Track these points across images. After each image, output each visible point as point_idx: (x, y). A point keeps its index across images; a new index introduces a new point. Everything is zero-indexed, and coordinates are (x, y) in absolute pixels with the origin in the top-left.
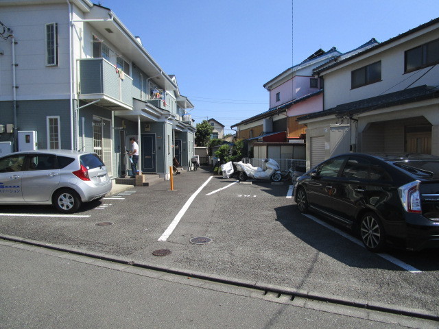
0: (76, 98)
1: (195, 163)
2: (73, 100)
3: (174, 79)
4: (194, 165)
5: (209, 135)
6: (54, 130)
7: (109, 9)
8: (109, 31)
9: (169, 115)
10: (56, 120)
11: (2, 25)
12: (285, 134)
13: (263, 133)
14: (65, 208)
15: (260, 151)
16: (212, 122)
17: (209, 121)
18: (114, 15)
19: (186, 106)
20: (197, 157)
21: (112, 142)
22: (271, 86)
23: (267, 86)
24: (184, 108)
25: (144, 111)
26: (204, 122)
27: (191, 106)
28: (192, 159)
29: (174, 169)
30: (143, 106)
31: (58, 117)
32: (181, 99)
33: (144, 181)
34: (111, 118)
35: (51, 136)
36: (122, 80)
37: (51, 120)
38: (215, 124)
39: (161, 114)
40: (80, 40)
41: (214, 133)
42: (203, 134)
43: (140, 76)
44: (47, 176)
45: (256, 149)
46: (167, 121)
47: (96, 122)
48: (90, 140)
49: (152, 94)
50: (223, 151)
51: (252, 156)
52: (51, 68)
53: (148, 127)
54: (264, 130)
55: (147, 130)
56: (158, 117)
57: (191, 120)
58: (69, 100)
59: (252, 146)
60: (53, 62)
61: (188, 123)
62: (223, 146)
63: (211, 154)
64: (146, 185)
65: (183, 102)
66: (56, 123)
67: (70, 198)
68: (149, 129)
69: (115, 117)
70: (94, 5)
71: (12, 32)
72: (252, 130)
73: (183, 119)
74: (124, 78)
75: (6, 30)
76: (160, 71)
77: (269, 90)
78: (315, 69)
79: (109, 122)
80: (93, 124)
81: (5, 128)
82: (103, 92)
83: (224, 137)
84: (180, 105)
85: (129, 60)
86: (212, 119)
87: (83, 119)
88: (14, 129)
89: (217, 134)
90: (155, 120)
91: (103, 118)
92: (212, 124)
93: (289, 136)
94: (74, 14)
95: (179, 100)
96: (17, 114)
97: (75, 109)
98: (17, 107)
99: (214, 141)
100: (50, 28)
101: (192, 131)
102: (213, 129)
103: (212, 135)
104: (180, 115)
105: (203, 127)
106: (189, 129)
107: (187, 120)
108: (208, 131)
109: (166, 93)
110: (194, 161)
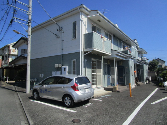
0: (82, 51)
1: (148, 80)
2: (81, 52)
3: (136, 41)
4: (148, 81)
5: (156, 66)
6: (74, 66)
7: (97, 10)
8: (99, 21)
9: (132, 56)
10: (75, 61)
11: (59, 26)
14: (67, 105)
17: (156, 60)
18: (99, 13)
19: (143, 53)
20: (149, 77)
21: (102, 70)
24: (142, 54)
25: (117, 55)
26: (154, 60)
27: (145, 53)
28: (147, 78)
29: (136, 83)
30: (116, 53)
31: (76, 60)
32: (140, 50)
33: (117, 90)
34: (102, 60)
35: (73, 68)
36: (105, 41)
37: (73, 61)
38: (160, 61)
39: (127, 56)
40: (85, 26)
41: (160, 65)
42: (152, 66)
43: (118, 41)
44: (61, 88)
46: (131, 60)
47: (93, 61)
48: (90, 70)
49: (124, 48)
50: (164, 74)
52: (74, 40)
53: (121, 63)
55: (120, 64)
56: (126, 58)
57: (146, 59)
58: (80, 52)
60: (74, 37)
61: (145, 61)
62: (164, 72)
63: (158, 75)
64: (118, 92)
65: (142, 51)
66: (75, 63)
67: (69, 100)
68: (122, 64)
69: (104, 59)
70: (91, 10)
71: (62, 28)
73: (142, 59)
74: (106, 40)
75: (60, 28)
76: (127, 37)
79: (101, 61)
80: (92, 62)
81: (59, 65)
82: (93, 47)
83: (165, 67)
84: (140, 53)
85: (112, 34)
86: (158, 59)
87: (86, 60)
88: (61, 66)
89: (161, 65)
90: (124, 59)
91: (97, 60)
92: (158, 61)
94: (82, 15)
96: (62, 60)
97: (82, 56)
98: (63, 57)
99: (159, 69)
100: (74, 23)
101: (146, 64)
102: (159, 63)
103: (158, 66)
104: (140, 57)
105: (153, 62)
106: (144, 63)
107: (144, 59)
108: (156, 64)
109: (132, 48)
110: (148, 79)
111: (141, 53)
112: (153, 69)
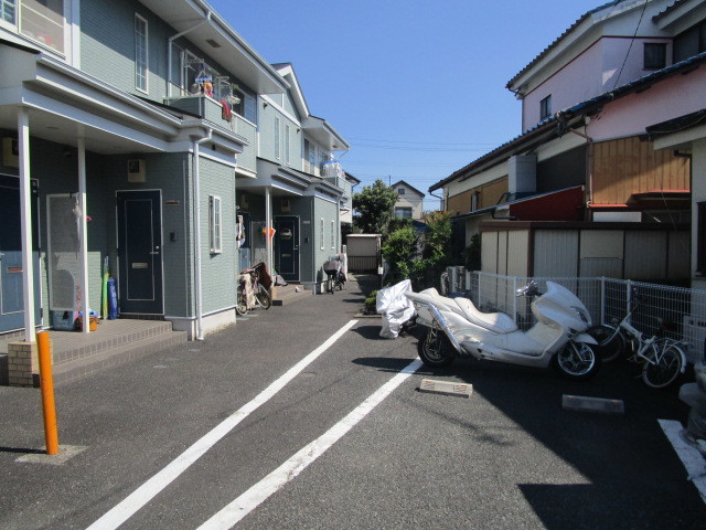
3: (287, 71)
5: (386, 208)
9: (205, 130)
12: (581, 196)
13: (509, 195)
15: (505, 249)
16: (401, 187)
17: (394, 186)
19: (332, 143)
22: (526, 85)
23: (517, 85)
24: (327, 148)
25: (34, 87)
26: (379, 183)
27: (340, 144)
38: (407, 191)
41: (402, 209)
42: (372, 209)
45: (488, 240)
51: (474, 262)
54: (512, 188)
56: (168, 138)
59: (477, 231)
61: (332, 180)
62: (398, 234)
65: (323, 134)
72: (477, 193)
77: (522, 97)
78: (663, 15)
84: (312, 141)
86: (402, 183)
89: (410, 209)
92: (400, 192)
93: (596, 199)
95: (307, 126)
102: (399, 199)
103: (401, 212)
104: (313, 164)
105: (375, 193)
106: (321, 191)
107: (331, 175)
108: (385, 201)
109: (265, 105)
110: (330, 268)
111: (318, 142)
112: (374, 222)
